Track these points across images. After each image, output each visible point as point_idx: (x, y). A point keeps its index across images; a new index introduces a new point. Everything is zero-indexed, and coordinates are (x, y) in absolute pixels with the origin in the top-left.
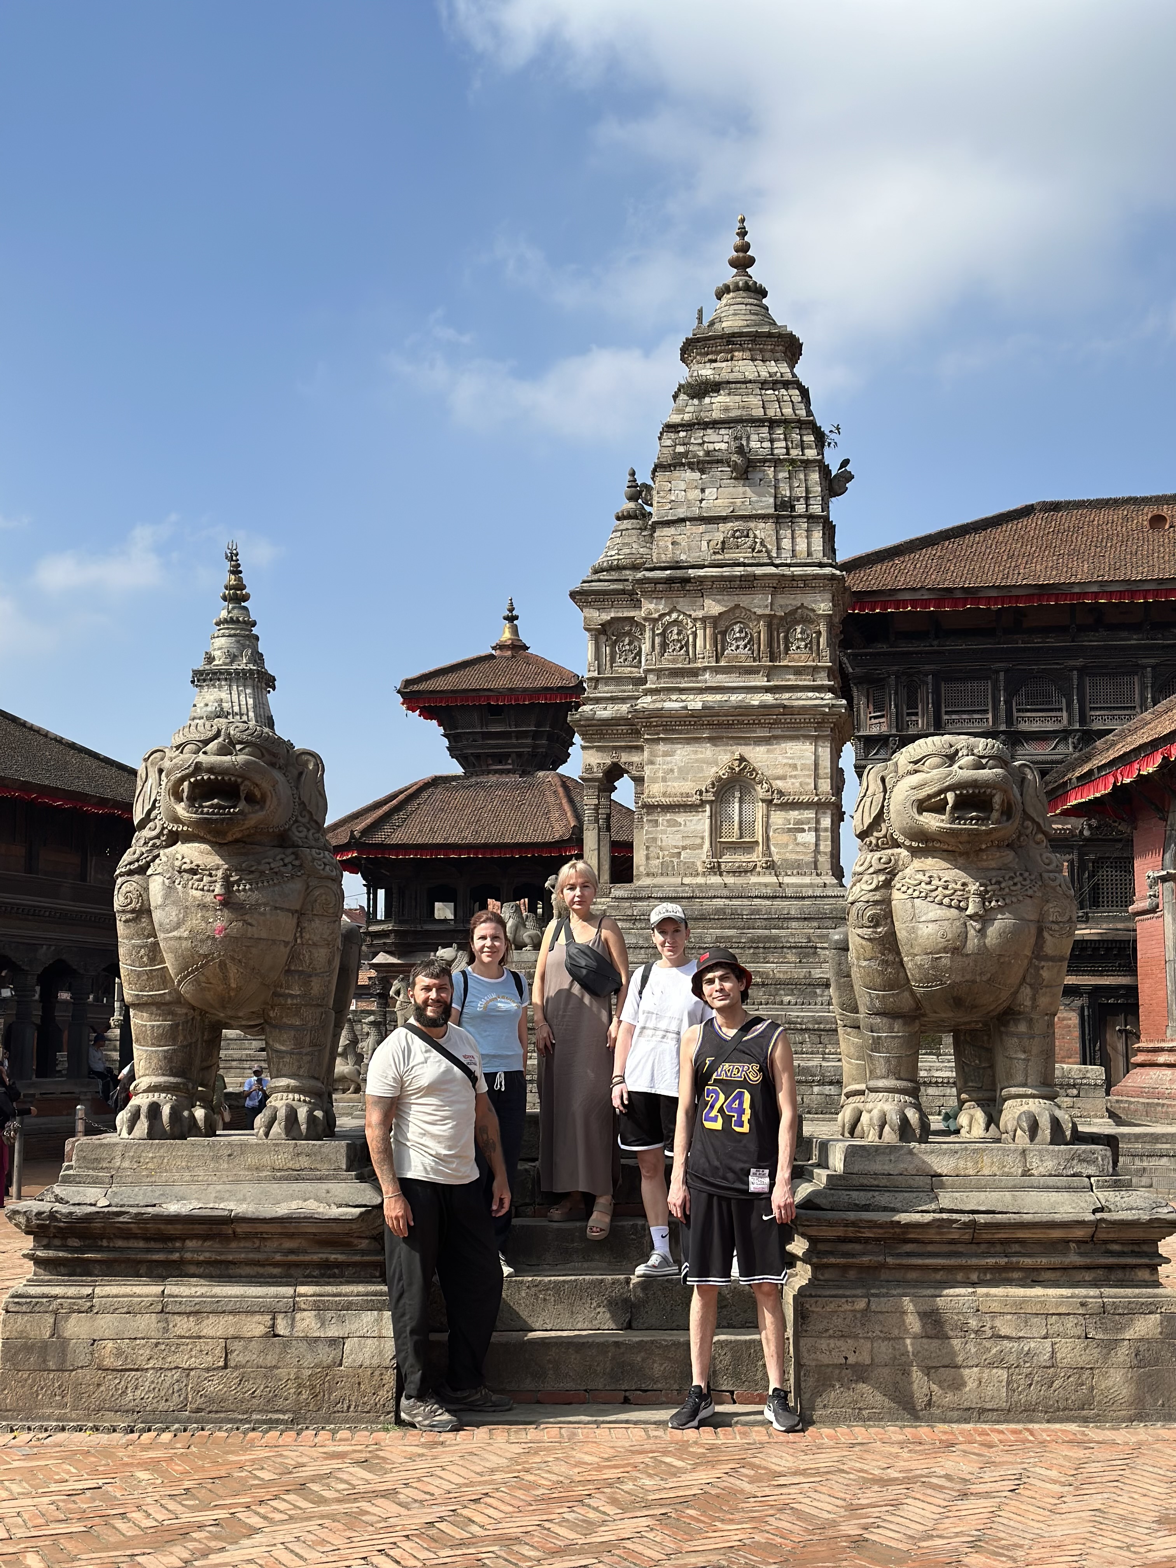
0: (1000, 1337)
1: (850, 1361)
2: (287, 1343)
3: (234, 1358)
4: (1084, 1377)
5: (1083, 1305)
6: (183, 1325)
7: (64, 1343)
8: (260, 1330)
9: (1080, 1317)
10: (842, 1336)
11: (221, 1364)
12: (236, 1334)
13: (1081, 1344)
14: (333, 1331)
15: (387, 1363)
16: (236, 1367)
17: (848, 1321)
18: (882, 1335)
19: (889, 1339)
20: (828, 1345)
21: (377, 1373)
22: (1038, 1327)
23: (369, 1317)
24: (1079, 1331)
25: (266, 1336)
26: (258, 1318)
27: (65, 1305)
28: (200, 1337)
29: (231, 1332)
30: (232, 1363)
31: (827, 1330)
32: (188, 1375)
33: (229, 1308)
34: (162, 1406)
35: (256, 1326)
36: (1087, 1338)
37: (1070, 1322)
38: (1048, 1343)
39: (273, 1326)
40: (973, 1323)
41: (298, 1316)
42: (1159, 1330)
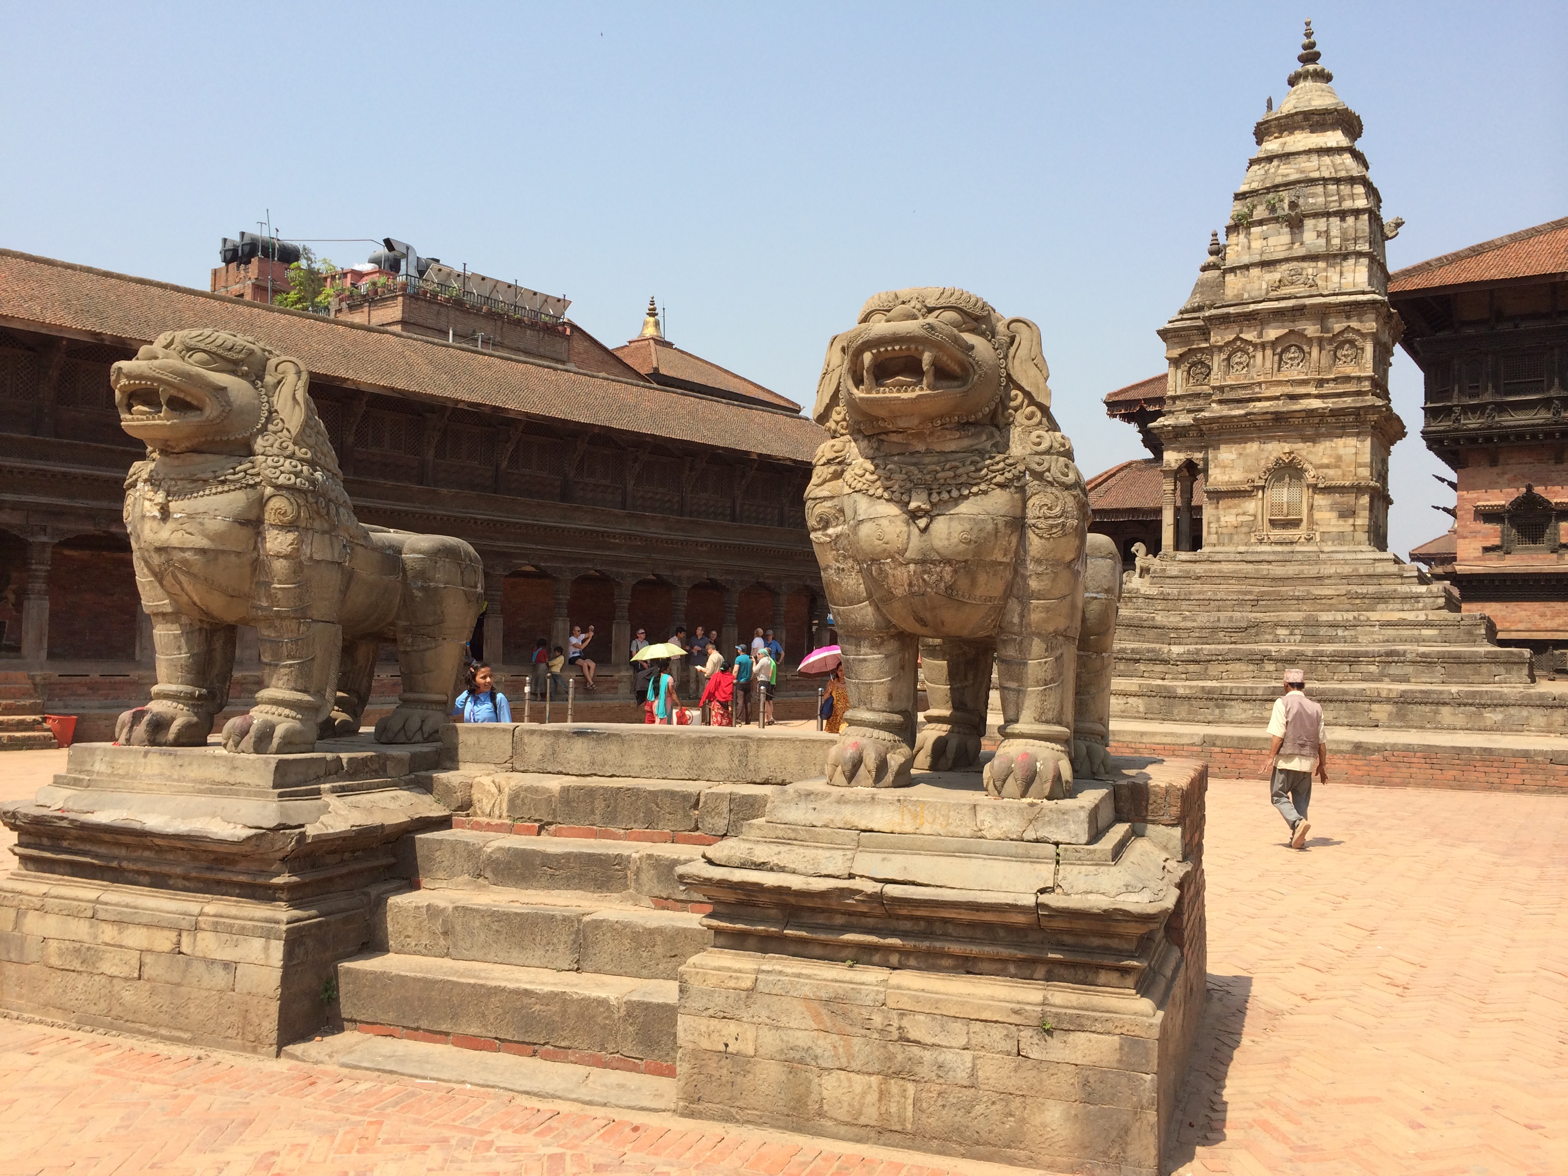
0: (908, 1040)
1: (730, 1049)
2: (190, 959)
3: (147, 972)
4: (1013, 1106)
5: (1016, 1012)
6: (108, 933)
7: (23, 939)
8: (167, 946)
9: (1013, 1028)
10: (724, 1018)
11: (136, 975)
12: (150, 947)
13: (1011, 1062)
14: (228, 954)
15: (271, 993)
16: (148, 980)
17: (731, 1000)
18: (768, 1021)
19: (778, 1028)
20: (708, 1027)
21: (263, 1002)
22: (958, 1035)
23: (258, 943)
24: (1011, 1046)
25: (171, 952)
26: (166, 933)
27: (25, 902)
28: (121, 946)
29: (145, 945)
30: (145, 976)
31: (707, 1009)
32: (111, 982)
33: (144, 921)
34: (93, 1009)
35: (164, 941)
36: (1019, 1054)
37: (997, 1033)
38: (968, 1055)
39: (179, 943)
40: (878, 1020)
41: (200, 935)
42: (1118, 1056)
